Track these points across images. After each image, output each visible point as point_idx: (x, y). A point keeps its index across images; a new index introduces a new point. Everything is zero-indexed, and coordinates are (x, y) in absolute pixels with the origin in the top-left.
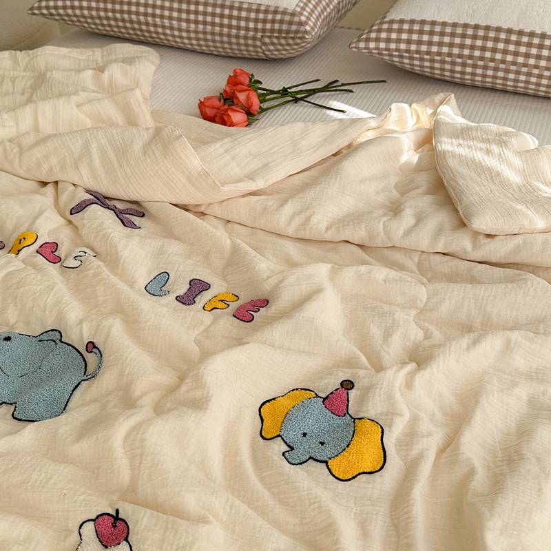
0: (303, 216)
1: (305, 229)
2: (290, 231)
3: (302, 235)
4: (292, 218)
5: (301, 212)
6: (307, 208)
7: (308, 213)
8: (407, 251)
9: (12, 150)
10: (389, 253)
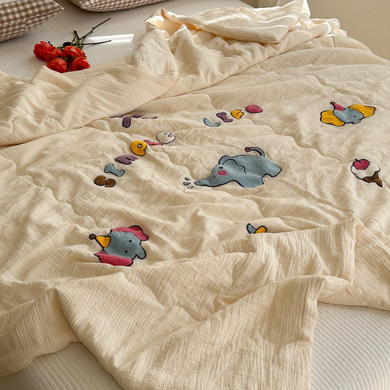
0: (210, 73)
1: (215, 78)
2: (209, 83)
3: (215, 82)
4: (206, 77)
5: (207, 73)
6: (209, 70)
7: (211, 71)
8: (254, 66)
9: (51, 121)
10: (249, 71)
